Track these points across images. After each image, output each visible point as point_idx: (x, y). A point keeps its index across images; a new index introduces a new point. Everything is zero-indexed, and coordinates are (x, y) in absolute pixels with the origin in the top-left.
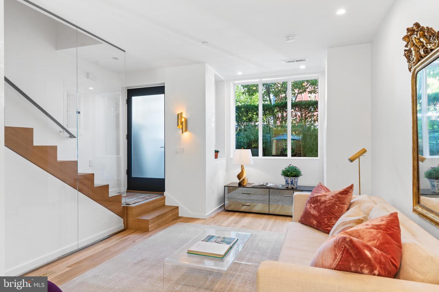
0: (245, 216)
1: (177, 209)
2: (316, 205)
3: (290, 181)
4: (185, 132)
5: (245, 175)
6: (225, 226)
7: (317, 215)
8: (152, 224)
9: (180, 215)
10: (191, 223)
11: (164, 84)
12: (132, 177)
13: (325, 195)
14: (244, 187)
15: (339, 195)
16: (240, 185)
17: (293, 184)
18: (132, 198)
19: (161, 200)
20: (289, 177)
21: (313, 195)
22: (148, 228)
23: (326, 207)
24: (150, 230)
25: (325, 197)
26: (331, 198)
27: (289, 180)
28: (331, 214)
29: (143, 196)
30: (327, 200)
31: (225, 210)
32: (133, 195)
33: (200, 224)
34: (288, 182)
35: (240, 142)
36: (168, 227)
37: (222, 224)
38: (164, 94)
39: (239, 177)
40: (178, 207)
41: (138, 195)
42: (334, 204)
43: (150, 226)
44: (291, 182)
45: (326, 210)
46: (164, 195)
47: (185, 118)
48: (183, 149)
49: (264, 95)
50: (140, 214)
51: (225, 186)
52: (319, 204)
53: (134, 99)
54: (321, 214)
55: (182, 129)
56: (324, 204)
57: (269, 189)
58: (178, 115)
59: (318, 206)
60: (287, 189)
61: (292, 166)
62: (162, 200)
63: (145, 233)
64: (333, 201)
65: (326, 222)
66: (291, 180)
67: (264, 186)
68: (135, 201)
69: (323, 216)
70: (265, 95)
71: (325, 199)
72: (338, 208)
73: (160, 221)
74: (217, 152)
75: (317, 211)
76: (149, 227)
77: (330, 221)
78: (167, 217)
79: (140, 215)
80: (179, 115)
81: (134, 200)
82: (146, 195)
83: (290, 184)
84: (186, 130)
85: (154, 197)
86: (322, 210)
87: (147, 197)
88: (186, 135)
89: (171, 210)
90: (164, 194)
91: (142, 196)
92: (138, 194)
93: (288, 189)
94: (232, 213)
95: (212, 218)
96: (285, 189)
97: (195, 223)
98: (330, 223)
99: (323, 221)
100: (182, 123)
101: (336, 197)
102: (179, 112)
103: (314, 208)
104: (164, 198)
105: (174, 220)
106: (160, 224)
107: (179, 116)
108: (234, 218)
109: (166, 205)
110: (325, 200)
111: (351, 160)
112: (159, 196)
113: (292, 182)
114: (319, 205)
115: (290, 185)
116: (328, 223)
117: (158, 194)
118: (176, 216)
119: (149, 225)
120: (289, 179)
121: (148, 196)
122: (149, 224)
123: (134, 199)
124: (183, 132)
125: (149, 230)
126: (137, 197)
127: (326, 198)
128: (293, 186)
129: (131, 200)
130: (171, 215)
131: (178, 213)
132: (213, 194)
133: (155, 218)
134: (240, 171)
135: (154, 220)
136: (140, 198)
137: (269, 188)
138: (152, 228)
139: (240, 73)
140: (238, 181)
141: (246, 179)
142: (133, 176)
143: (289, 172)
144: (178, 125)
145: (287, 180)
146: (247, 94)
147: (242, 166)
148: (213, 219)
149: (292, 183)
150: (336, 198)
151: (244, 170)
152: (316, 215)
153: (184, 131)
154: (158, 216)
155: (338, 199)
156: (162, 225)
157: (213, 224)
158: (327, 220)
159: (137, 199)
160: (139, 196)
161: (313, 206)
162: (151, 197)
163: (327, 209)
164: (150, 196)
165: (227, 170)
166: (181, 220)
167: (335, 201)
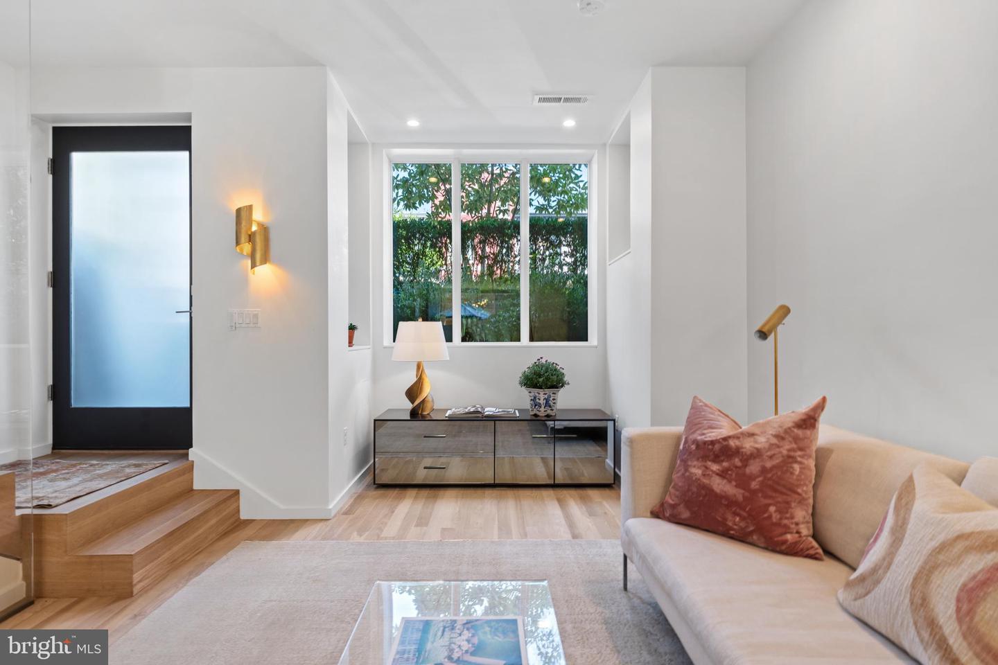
0: (435, 497)
1: (233, 499)
2: (725, 464)
3: (542, 398)
4: (261, 264)
5: (427, 391)
6: (393, 538)
7: (740, 498)
8: (147, 567)
9: (244, 515)
10: (283, 542)
11: (188, 117)
12: (73, 406)
13: (748, 433)
14: (424, 418)
15: (795, 430)
16: (415, 414)
17: (550, 407)
18: (65, 479)
19: (180, 475)
20: (541, 388)
21: (704, 434)
22: (131, 585)
23: (764, 470)
24: (136, 590)
25: (752, 439)
26: (774, 441)
27: (542, 395)
28: (784, 490)
29: (111, 466)
30: (764, 448)
31: (375, 486)
32: (74, 466)
33: (315, 538)
34: (537, 400)
35: (402, 308)
36: (208, 567)
37: (381, 530)
38: (187, 153)
39: (412, 393)
40: (237, 493)
41: (91, 465)
42: (790, 460)
43: (136, 577)
44: (545, 402)
45: (770, 479)
46: (190, 458)
47: (260, 225)
48: (256, 316)
49: (440, 210)
50: (98, 535)
51: (375, 420)
52: (737, 462)
53: (79, 159)
54: (754, 492)
55: (252, 256)
56: (757, 460)
57: (495, 421)
58: (239, 211)
59: (736, 467)
60: (534, 418)
61: (546, 361)
62: (184, 474)
63: (116, 605)
64: (785, 452)
65: (776, 517)
66: (546, 396)
67: (480, 415)
68: (78, 488)
69: (762, 499)
70: (442, 210)
71: (757, 446)
72: (800, 472)
73: (175, 549)
74: (352, 328)
75: (734, 483)
76: (135, 582)
77: (787, 513)
78: (201, 531)
79: (98, 538)
80: (244, 214)
81: (76, 485)
82: (125, 463)
83: (543, 406)
84: (265, 260)
85: (153, 466)
86: (754, 480)
87: (128, 470)
88: (265, 275)
89: (218, 505)
90: (187, 454)
91: (109, 468)
92: (95, 462)
93: (538, 418)
94: (395, 492)
95: (345, 513)
96: (529, 418)
97: (299, 538)
98: (786, 518)
99: (766, 515)
100: (251, 238)
101: (790, 439)
102: (241, 203)
103: (723, 474)
104: (190, 468)
105: (226, 534)
106: (175, 560)
107: (242, 215)
108: (407, 506)
109: (195, 487)
110: (757, 449)
111: (763, 335)
112: (170, 462)
113: (547, 400)
114: (739, 464)
115: (542, 409)
116: (781, 519)
117: (166, 456)
118: (232, 520)
119: (132, 572)
120: (542, 393)
121: (129, 466)
122: (134, 569)
123: (75, 480)
124: (253, 266)
125: (132, 592)
126: (88, 472)
127: (756, 442)
128: (549, 412)
129: (64, 484)
130: (213, 521)
131: (238, 511)
132: (345, 445)
133: (158, 541)
134: (415, 379)
135: (151, 552)
136: (101, 476)
137: (493, 419)
138: (146, 581)
139: (413, 123)
140: (410, 406)
141: (429, 399)
142: (74, 404)
143: (540, 376)
144: (238, 243)
145: (535, 398)
146: (402, 203)
147: (419, 366)
148: (351, 517)
149: (547, 404)
150: (790, 442)
151: (424, 376)
152: (735, 495)
153: (258, 263)
154: (171, 534)
155: (796, 443)
156: (185, 562)
157: (355, 534)
158: (775, 512)
159: (85, 481)
160: (95, 470)
161: (715, 467)
162: (141, 470)
163: (769, 475)
164: (136, 466)
165: (375, 377)
166: (249, 531)
167: (789, 450)
